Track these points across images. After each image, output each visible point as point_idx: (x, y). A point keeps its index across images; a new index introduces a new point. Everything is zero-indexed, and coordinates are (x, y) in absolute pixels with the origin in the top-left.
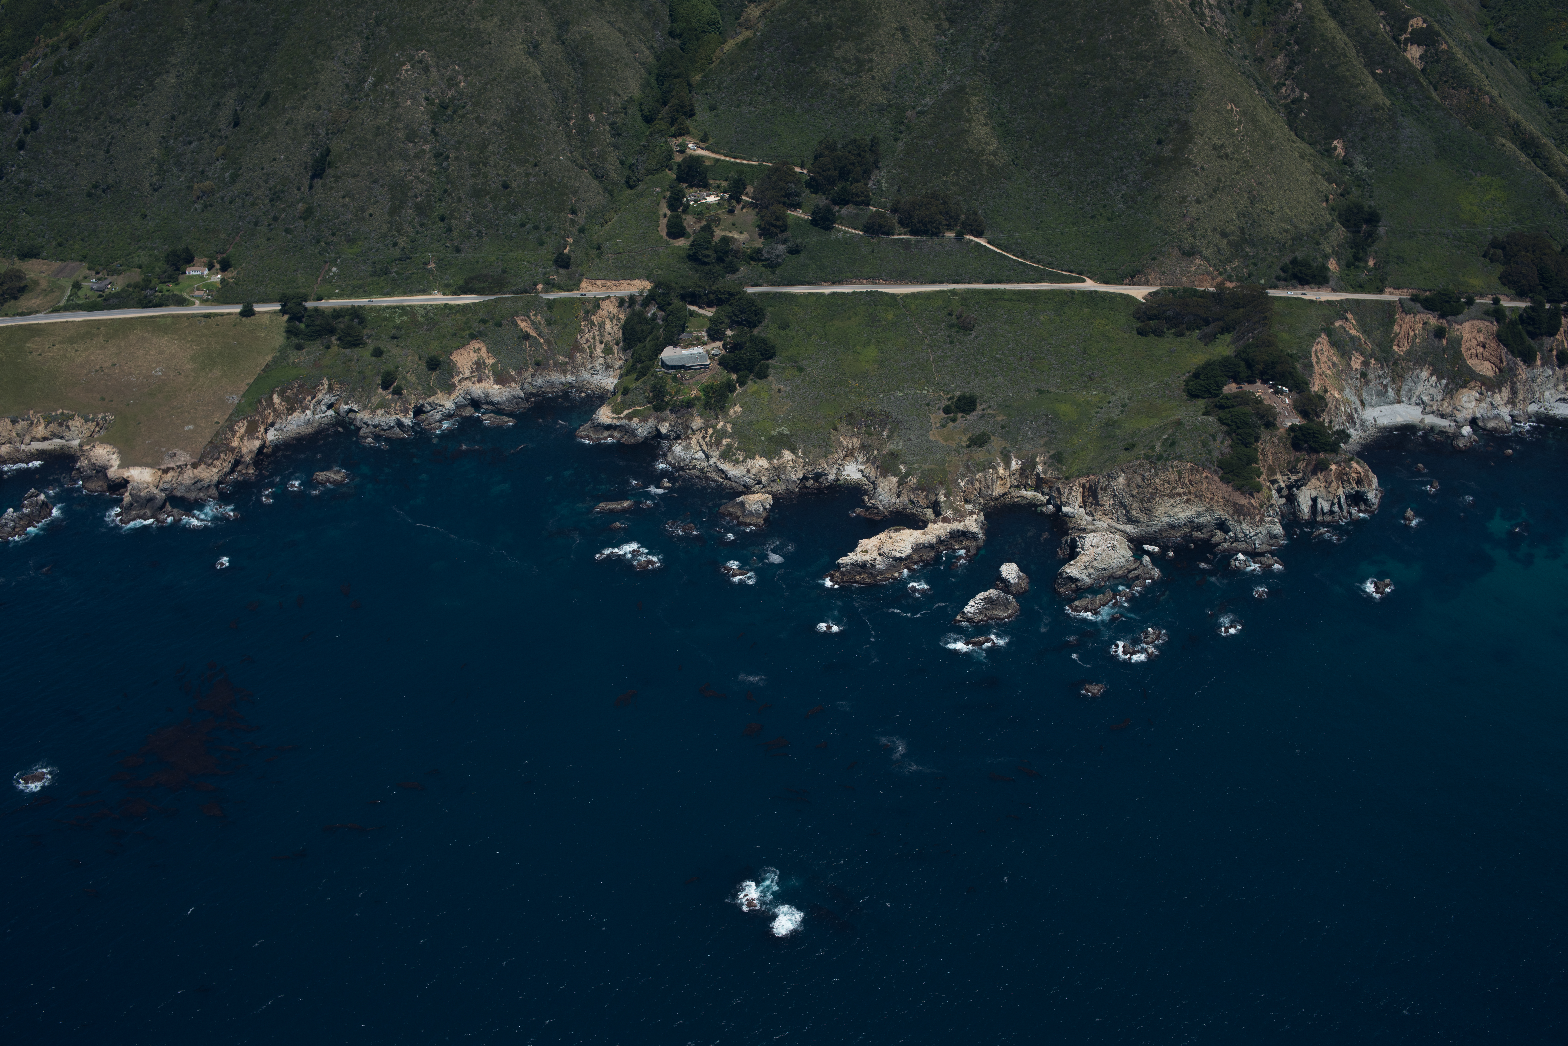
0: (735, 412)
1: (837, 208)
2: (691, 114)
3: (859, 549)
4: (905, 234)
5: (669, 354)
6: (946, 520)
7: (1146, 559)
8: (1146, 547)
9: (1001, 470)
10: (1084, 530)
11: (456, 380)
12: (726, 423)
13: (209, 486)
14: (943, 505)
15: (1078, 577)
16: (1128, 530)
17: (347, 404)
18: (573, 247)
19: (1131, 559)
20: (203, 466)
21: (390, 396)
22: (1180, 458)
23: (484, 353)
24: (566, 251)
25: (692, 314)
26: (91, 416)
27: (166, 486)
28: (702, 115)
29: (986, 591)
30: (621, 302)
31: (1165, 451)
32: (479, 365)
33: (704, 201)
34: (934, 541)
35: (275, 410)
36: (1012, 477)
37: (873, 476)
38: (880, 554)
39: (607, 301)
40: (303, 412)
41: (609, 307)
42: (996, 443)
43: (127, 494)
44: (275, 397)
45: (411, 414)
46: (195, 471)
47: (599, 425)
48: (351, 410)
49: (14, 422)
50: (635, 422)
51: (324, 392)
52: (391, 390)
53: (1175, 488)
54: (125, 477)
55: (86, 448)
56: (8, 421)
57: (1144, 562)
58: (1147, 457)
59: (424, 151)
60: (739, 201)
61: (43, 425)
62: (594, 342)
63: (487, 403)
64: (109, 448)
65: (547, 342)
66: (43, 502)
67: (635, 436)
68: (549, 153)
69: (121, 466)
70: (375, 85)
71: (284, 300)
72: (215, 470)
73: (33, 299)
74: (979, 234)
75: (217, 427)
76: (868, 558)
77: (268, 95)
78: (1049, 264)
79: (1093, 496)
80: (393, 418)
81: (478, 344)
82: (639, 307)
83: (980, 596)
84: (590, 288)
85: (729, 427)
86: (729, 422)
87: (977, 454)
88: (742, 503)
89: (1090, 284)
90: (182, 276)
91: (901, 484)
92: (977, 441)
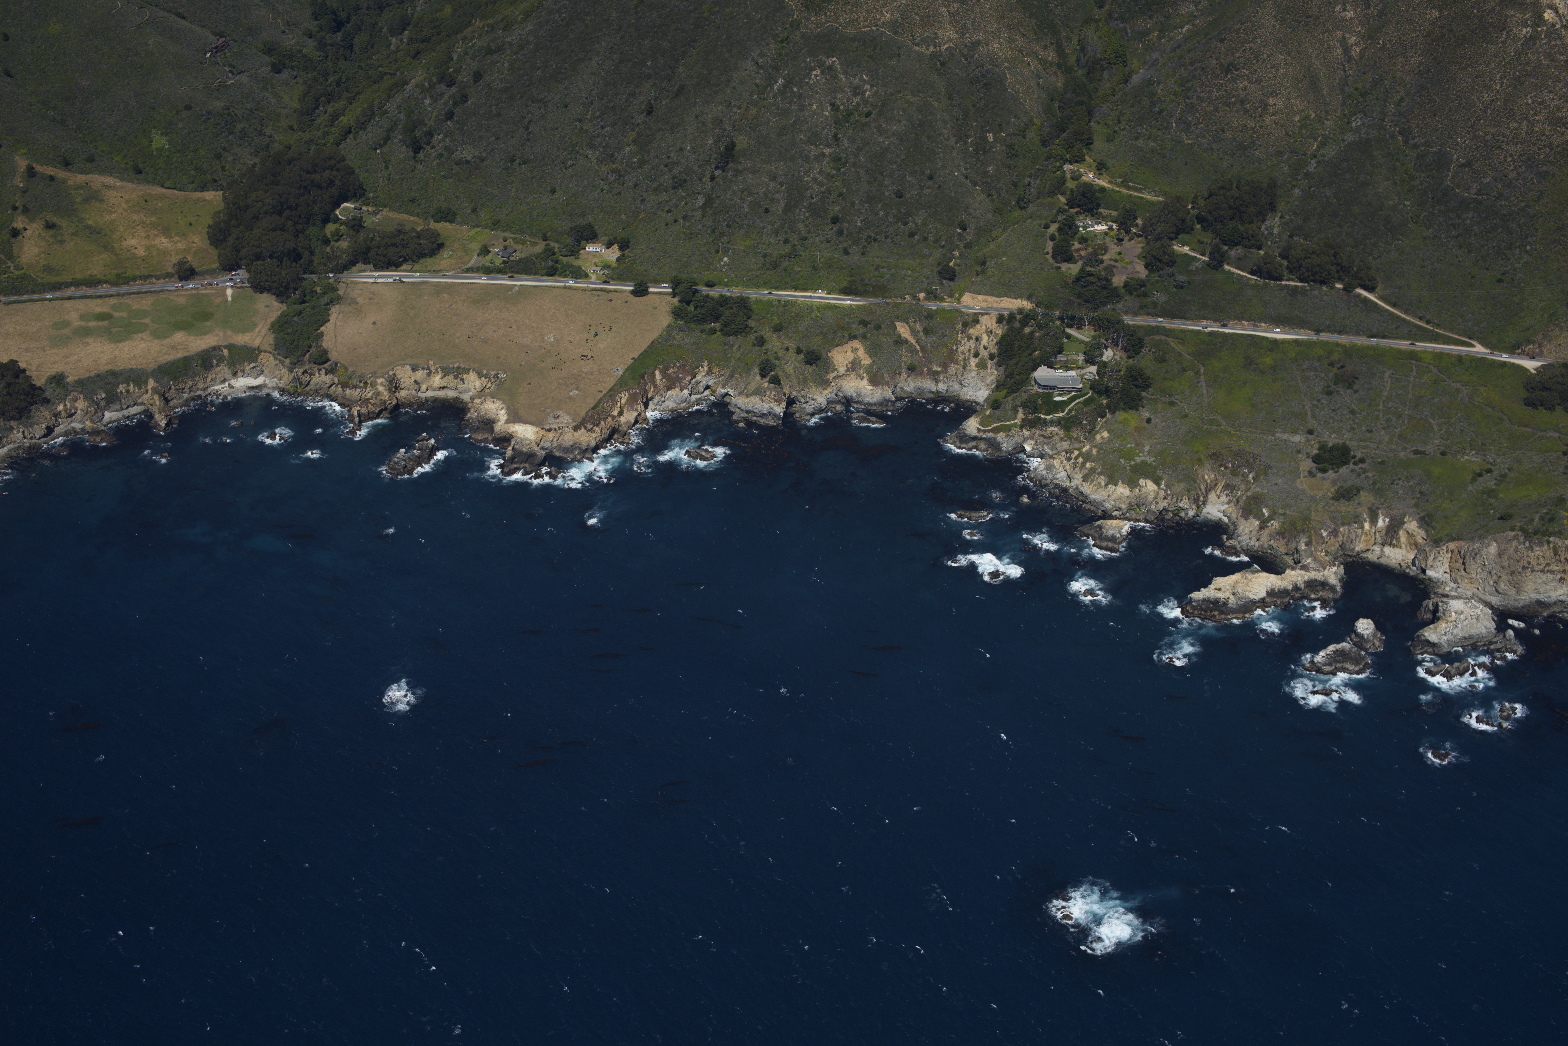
0: (1102, 438)
1: (1226, 248)
2: (1089, 143)
3: (1212, 586)
4: (1293, 280)
5: (1042, 373)
6: (1305, 568)
7: (1510, 632)
8: (1510, 621)
9: (1367, 526)
10: (1447, 596)
11: (831, 376)
12: (1092, 447)
13: (587, 449)
14: (1303, 553)
15: (1436, 641)
16: (1493, 603)
17: (723, 387)
18: (958, 261)
19: (1494, 631)
20: (583, 430)
21: (766, 385)
23: (861, 352)
24: (951, 264)
25: (1069, 337)
26: (485, 372)
27: (547, 445)
28: (1099, 144)
29: (1339, 643)
30: (1000, 319)
31: (1544, 525)
32: (854, 366)
33: (1092, 229)
34: (1290, 587)
35: (655, 386)
36: (1377, 534)
37: (1234, 516)
38: (1234, 594)
39: (986, 317)
40: (681, 390)
41: (988, 322)
42: (1366, 498)
43: (510, 448)
44: (657, 372)
45: (784, 405)
46: (576, 434)
47: (965, 435)
48: (727, 394)
49: (414, 369)
50: (1001, 437)
51: (703, 374)
52: (768, 379)
53: (1548, 565)
54: (510, 432)
55: (478, 401)
56: (408, 368)
57: (1507, 636)
58: (1522, 529)
59: (824, 155)
60: (1128, 232)
61: (440, 376)
62: (969, 355)
63: (858, 402)
64: (498, 404)
66: (433, 446)
67: (1000, 450)
69: (507, 422)
70: (784, 86)
71: (676, 284)
72: (594, 435)
73: (444, 259)
74: (1371, 290)
75: (601, 395)
76: (1221, 595)
77: (682, 88)
78: (1438, 326)
79: (1461, 563)
80: (766, 406)
81: (856, 344)
82: (1017, 325)
83: (1332, 648)
84: (971, 302)
85: (1094, 451)
86: (1095, 447)
87: (1344, 507)
88: (1100, 527)
89: (1479, 349)
90: (582, 252)
91: (1262, 527)
92: (1345, 494)
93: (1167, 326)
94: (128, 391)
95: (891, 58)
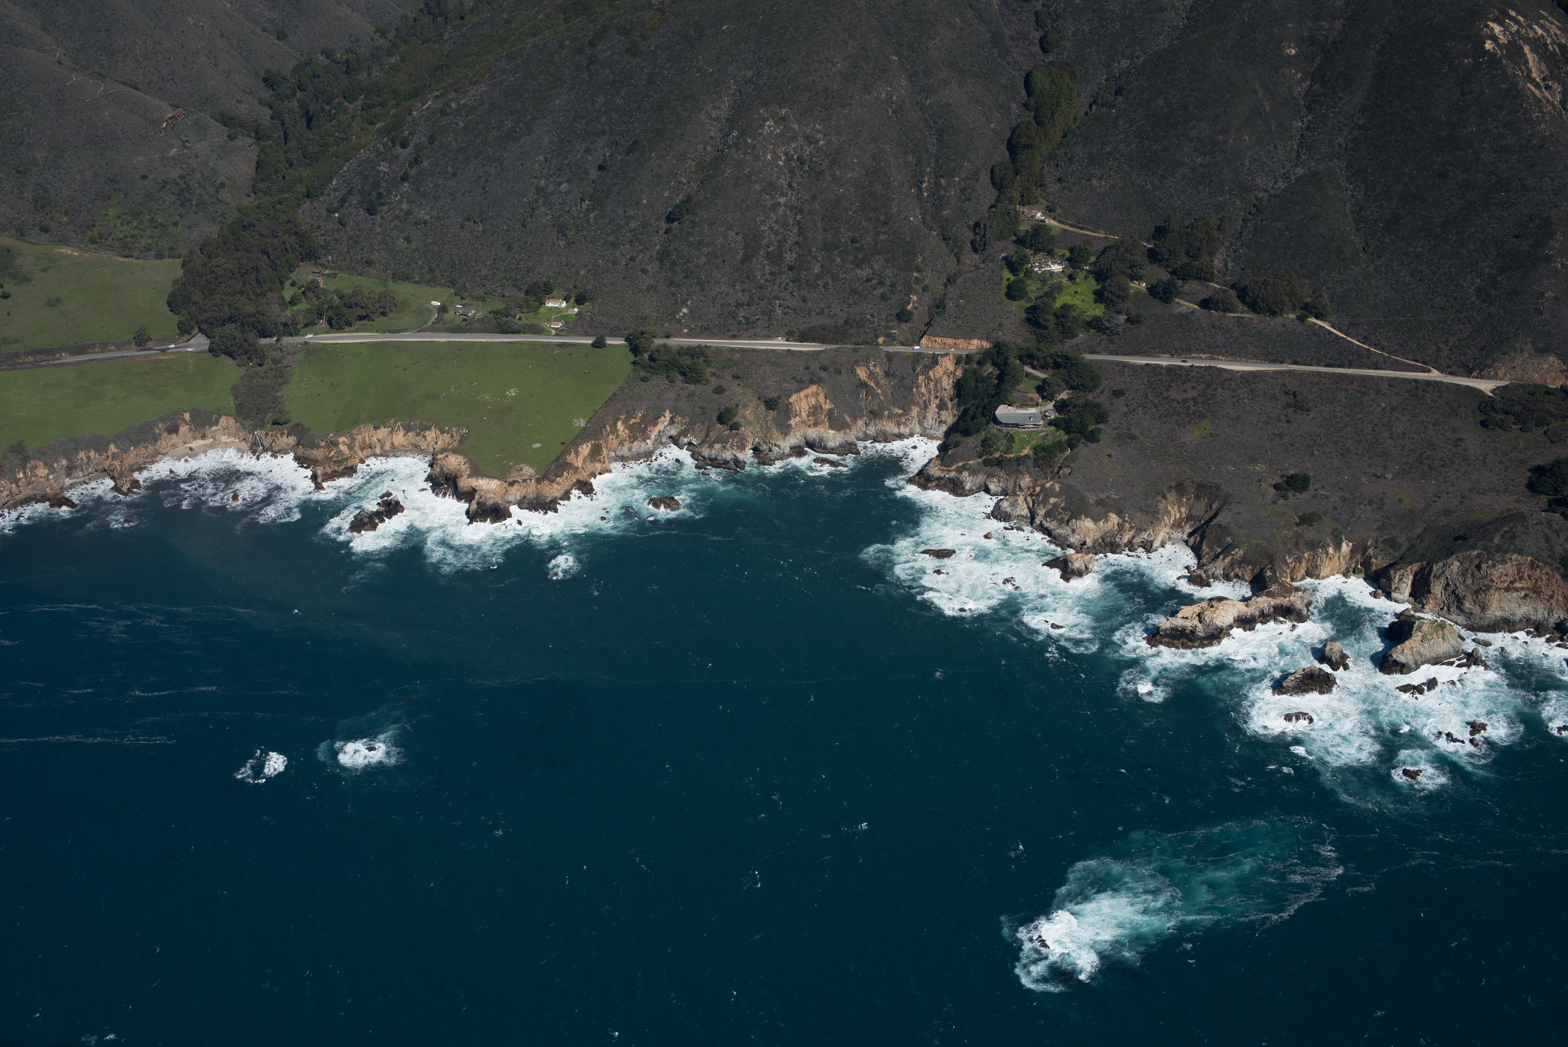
2: (1041, 185)
3: (1179, 615)
4: (1246, 312)
5: (1003, 412)
6: (1270, 595)
11: (793, 422)
12: (1055, 483)
14: (1268, 579)
15: (1404, 662)
17: (686, 436)
18: (916, 304)
20: (546, 482)
21: (728, 432)
22: (1520, 552)
23: (821, 399)
24: (909, 307)
25: (1028, 375)
26: (447, 428)
27: (512, 498)
28: (1051, 186)
30: (958, 360)
31: (1505, 543)
32: (815, 411)
33: (1048, 269)
34: (1257, 614)
35: (618, 437)
36: (1342, 558)
37: (1198, 546)
38: (1201, 622)
39: (946, 358)
40: (644, 440)
41: (948, 364)
42: (1328, 524)
43: (474, 502)
44: (619, 423)
46: (539, 486)
47: (929, 476)
48: (690, 443)
49: (376, 428)
50: (964, 476)
51: (665, 424)
52: (728, 425)
53: (1512, 582)
54: (474, 485)
55: (440, 457)
56: (370, 426)
58: (1484, 548)
59: (779, 204)
60: (1080, 269)
61: (402, 433)
62: (930, 397)
64: (461, 459)
65: (884, 392)
67: (963, 489)
68: (899, 213)
69: (470, 476)
71: (628, 336)
73: (404, 318)
74: (1323, 317)
75: (563, 448)
76: (1188, 624)
77: (636, 143)
78: (1393, 353)
79: (1425, 583)
80: (728, 453)
81: (816, 388)
82: (975, 365)
84: (930, 344)
85: (1057, 487)
86: (1058, 482)
87: (1307, 533)
88: (1066, 561)
89: (1434, 374)
90: (541, 307)
92: (1308, 520)
93: (1125, 361)
94: (88, 458)
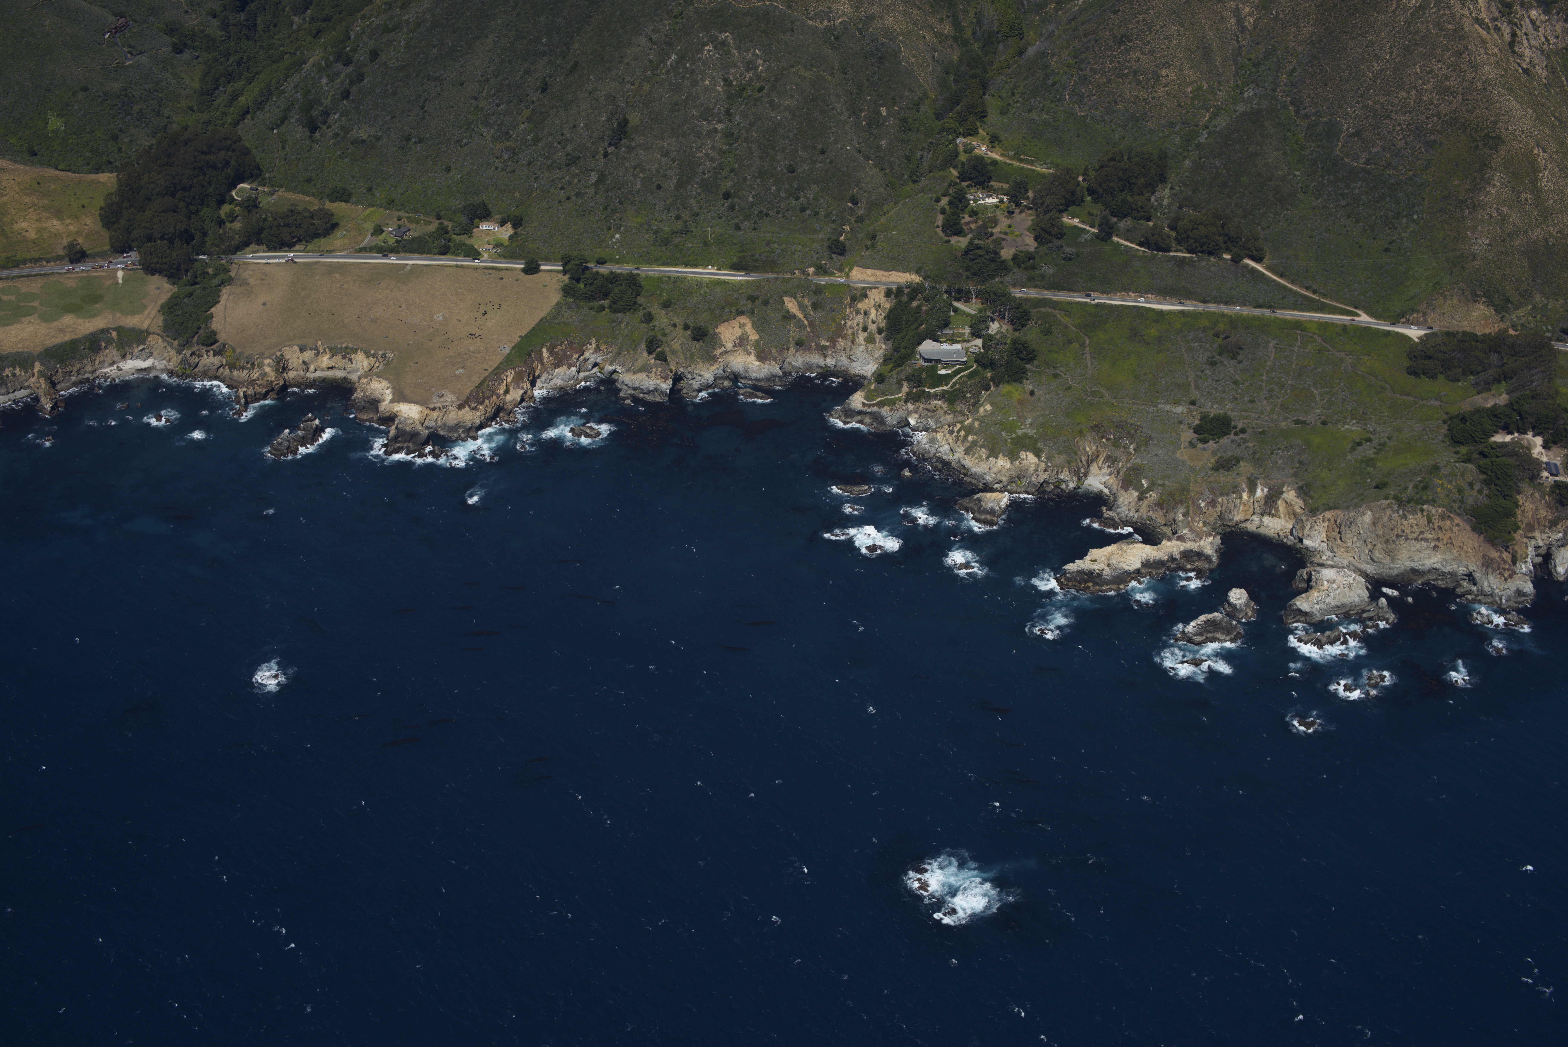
0: (985, 411)
1: (1115, 219)
2: (983, 116)
3: (1088, 558)
4: (1181, 251)
5: (928, 347)
6: (1181, 539)
7: (1383, 600)
8: (1385, 590)
9: (1245, 496)
10: (1322, 565)
11: (718, 352)
12: (974, 420)
13: (471, 428)
14: (1180, 524)
15: (1308, 610)
16: (1369, 571)
17: (611, 364)
19: (1367, 599)
20: (467, 408)
21: (653, 361)
22: (1433, 502)
23: (749, 328)
24: (842, 238)
25: (956, 310)
26: (373, 352)
27: (432, 424)
28: (993, 117)
29: (1211, 613)
30: (888, 293)
31: (1417, 493)
32: (742, 342)
33: (983, 202)
34: (1165, 558)
35: (543, 364)
36: (1256, 504)
37: (1115, 487)
38: (1108, 565)
39: (874, 291)
40: (569, 368)
41: (877, 296)
42: (1245, 468)
43: (393, 428)
44: (544, 350)
45: (670, 381)
46: (460, 412)
47: (850, 410)
48: (615, 371)
49: (302, 350)
50: (885, 411)
51: (591, 351)
52: (654, 356)
53: (1422, 533)
54: (394, 411)
55: (364, 381)
56: (296, 348)
57: (1380, 604)
58: (1396, 498)
61: (328, 356)
62: (858, 330)
63: (745, 378)
64: (384, 384)
65: (811, 324)
66: (317, 426)
67: (884, 424)
68: (836, 141)
69: (392, 401)
70: (677, 62)
71: (566, 261)
72: (478, 414)
73: (338, 239)
74: (1258, 260)
75: (486, 374)
76: (1095, 567)
77: (576, 64)
78: (1325, 296)
79: (1337, 531)
80: (652, 382)
81: (744, 319)
82: (905, 299)
83: (1203, 618)
84: (859, 275)
85: (976, 424)
86: (977, 420)
87: (1223, 477)
88: (979, 500)
89: (1364, 318)
90: (475, 230)
91: (1141, 499)
92: (1225, 465)
93: (1054, 298)
94: (14, 375)
95: (784, 33)
